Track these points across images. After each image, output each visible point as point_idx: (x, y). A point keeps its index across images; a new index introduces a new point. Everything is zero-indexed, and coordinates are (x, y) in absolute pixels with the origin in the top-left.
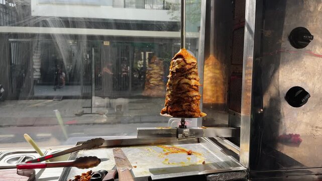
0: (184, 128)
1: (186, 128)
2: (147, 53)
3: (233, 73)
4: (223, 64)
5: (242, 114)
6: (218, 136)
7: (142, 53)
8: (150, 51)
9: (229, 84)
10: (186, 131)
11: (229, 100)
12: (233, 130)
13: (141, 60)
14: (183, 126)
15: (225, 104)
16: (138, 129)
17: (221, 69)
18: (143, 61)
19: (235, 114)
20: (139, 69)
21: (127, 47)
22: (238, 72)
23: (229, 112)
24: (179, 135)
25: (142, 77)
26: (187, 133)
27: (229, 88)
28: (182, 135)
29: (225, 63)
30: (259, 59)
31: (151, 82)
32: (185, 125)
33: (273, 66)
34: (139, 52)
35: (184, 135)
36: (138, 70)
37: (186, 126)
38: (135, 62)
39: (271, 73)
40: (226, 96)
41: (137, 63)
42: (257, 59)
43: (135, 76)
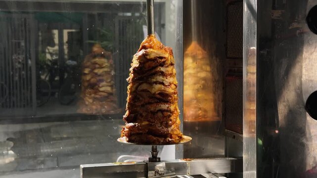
0: (156, 161)
1: (159, 161)
2: (65, 32)
3: (230, 71)
4: (214, 58)
5: (245, 135)
6: (209, 172)
7: (56, 32)
8: (71, 29)
9: (223, 88)
10: (160, 166)
11: (224, 115)
12: (232, 161)
13: (53, 45)
14: (155, 159)
15: (218, 122)
16: (82, 166)
17: (211, 65)
18: (56, 48)
19: (234, 137)
20: (49, 63)
21: (25, 19)
22: (236, 69)
23: (225, 135)
24: (149, 172)
25: (57, 78)
26: (162, 170)
27: (224, 95)
28: (153, 172)
29: (217, 57)
30: (265, 53)
31: (101, 89)
32: (158, 156)
33: (285, 62)
34: (49, 30)
35: (157, 172)
36: (48, 65)
37: (159, 159)
38: (40, 49)
39: (282, 72)
40: (221, 109)
41: (44, 52)
42: (262, 52)
43: (43, 77)
